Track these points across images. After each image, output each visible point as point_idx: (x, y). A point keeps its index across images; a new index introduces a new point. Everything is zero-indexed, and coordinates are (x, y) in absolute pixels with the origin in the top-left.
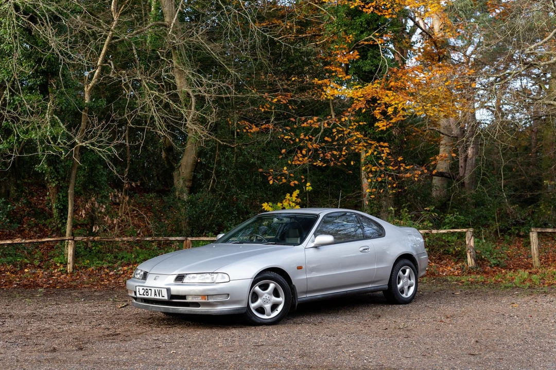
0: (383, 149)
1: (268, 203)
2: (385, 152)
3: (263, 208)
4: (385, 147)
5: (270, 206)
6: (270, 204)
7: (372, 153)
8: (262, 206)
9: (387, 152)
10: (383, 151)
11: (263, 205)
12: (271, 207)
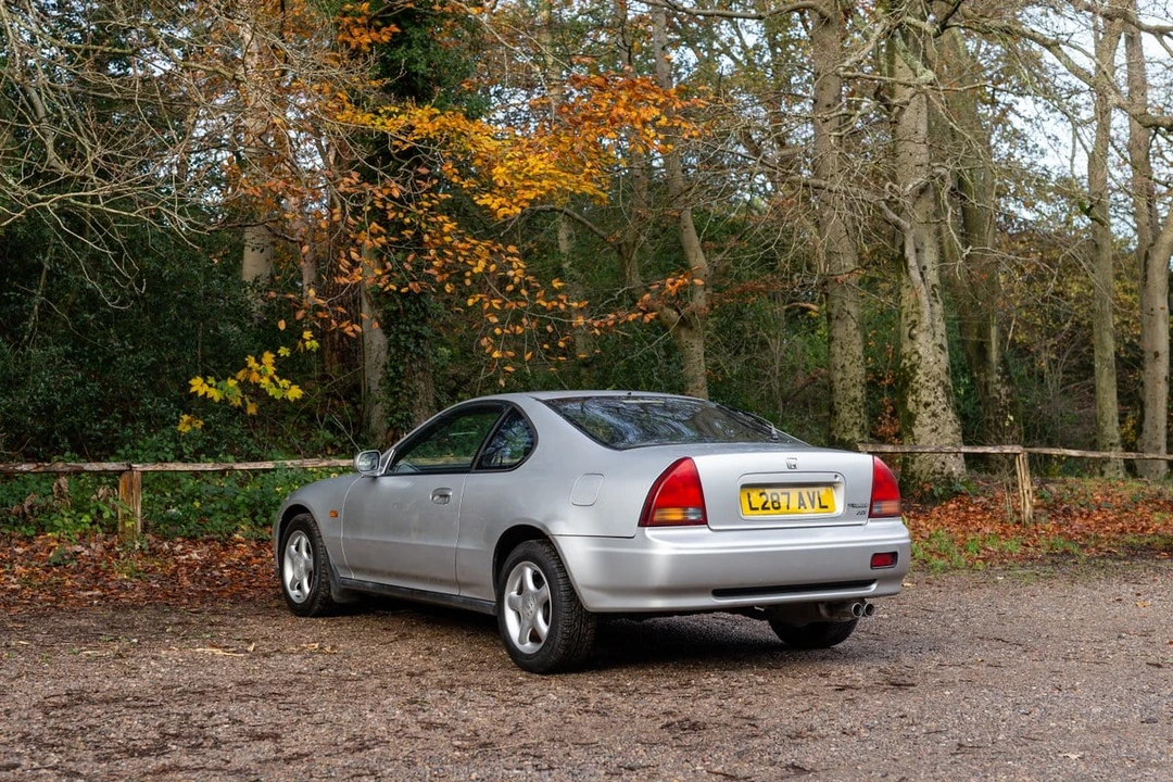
0: (509, 258)
1: (205, 381)
2: (515, 265)
3: (193, 390)
4: (512, 255)
5: (210, 386)
6: (211, 380)
7: (486, 268)
8: (191, 386)
9: (519, 267)
10: (510, 263)
11: (192, 382)
12: (216, 387)
